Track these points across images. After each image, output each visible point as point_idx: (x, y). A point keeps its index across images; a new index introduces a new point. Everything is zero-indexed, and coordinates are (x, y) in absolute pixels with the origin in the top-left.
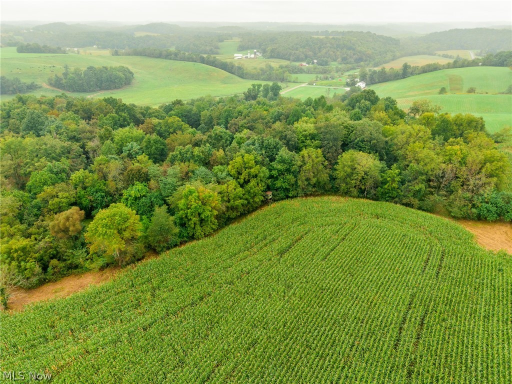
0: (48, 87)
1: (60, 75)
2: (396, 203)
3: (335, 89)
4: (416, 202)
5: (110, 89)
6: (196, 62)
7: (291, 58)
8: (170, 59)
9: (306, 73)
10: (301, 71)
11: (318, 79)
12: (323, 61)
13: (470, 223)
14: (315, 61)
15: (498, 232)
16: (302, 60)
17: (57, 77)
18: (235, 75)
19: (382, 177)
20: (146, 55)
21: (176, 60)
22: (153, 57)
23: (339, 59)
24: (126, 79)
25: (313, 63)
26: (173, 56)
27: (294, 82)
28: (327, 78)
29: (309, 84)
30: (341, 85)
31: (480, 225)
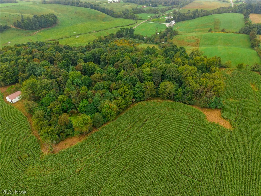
0: (14, 27)
1: (20, 20)
2: (181, 102)
3: (160, 24)
4: (188, 102)
6: (88, 8)
7: (138, 2)
8: (74, 6)
9: (146, 13)
10: (141, 11)
11: (152, 17)
12: (154, 5)
13: (206, 110)
14: (151, 4)
15: (215, 113)
16: (143, 4)
17: (18, 22)
18: (110, 15)
19: (176, 92)
20: (61, 3)
21: (77, 6)
22: (65, 4)
23: (163, 3)
24: (54, 21)
25: (149, 6)
26: (76, 4)
27: (140, 19)
28: (156, 17)
29: (147, 21)
30: (163, 21)
31: (210, 110)
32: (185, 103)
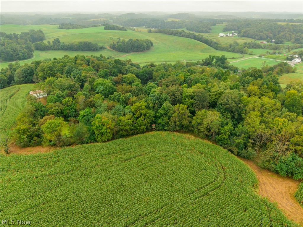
0: (109, 48)
2: (225, 148)
3: (276, 61)
4: (236, 150)
5: (138, 52)
6: (190, 38)
7: (256, 37)
8: (177, 36)
9: (263, 48)
10: (258, 47)
11: (268, 53)
12: (279, 41)
13: (269, 174)
14: (273, 40)
16: (264, 39)
17: (114, 44)
18: (212, 47)
20: (164, 33)
21: (180, 36)
22: (168, 34)
23: (293, 40)
25: (271, 42)
26: (179, 34)
27: (249, 54)
28: (275, 53)
29: (259, 56)
30: (282, 59)
32: (231, 151)
